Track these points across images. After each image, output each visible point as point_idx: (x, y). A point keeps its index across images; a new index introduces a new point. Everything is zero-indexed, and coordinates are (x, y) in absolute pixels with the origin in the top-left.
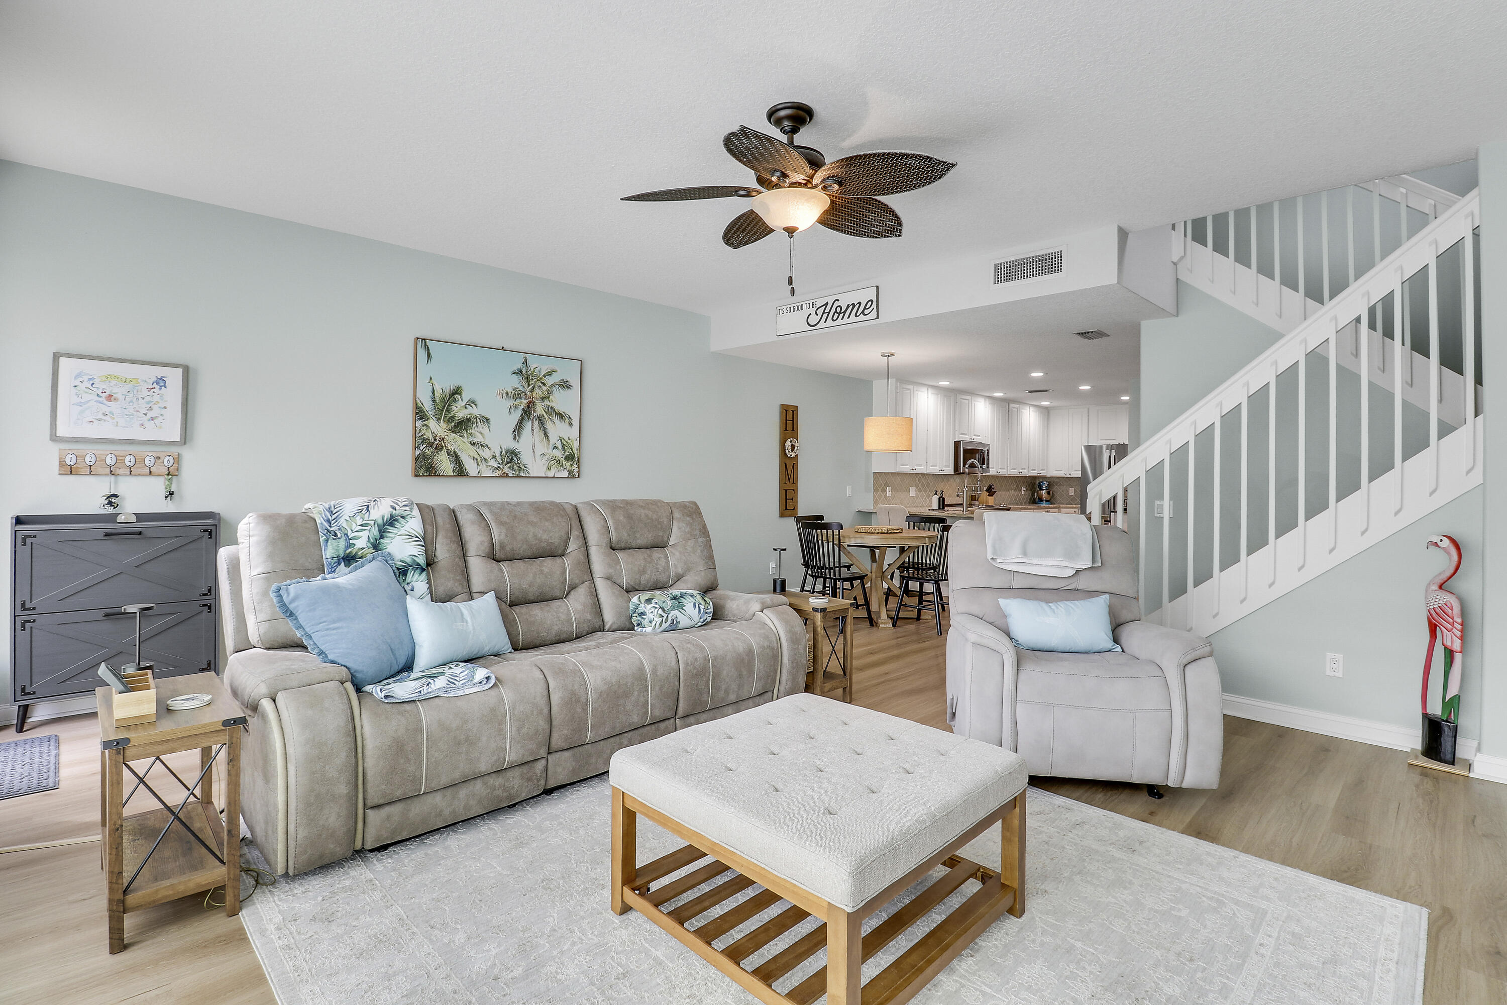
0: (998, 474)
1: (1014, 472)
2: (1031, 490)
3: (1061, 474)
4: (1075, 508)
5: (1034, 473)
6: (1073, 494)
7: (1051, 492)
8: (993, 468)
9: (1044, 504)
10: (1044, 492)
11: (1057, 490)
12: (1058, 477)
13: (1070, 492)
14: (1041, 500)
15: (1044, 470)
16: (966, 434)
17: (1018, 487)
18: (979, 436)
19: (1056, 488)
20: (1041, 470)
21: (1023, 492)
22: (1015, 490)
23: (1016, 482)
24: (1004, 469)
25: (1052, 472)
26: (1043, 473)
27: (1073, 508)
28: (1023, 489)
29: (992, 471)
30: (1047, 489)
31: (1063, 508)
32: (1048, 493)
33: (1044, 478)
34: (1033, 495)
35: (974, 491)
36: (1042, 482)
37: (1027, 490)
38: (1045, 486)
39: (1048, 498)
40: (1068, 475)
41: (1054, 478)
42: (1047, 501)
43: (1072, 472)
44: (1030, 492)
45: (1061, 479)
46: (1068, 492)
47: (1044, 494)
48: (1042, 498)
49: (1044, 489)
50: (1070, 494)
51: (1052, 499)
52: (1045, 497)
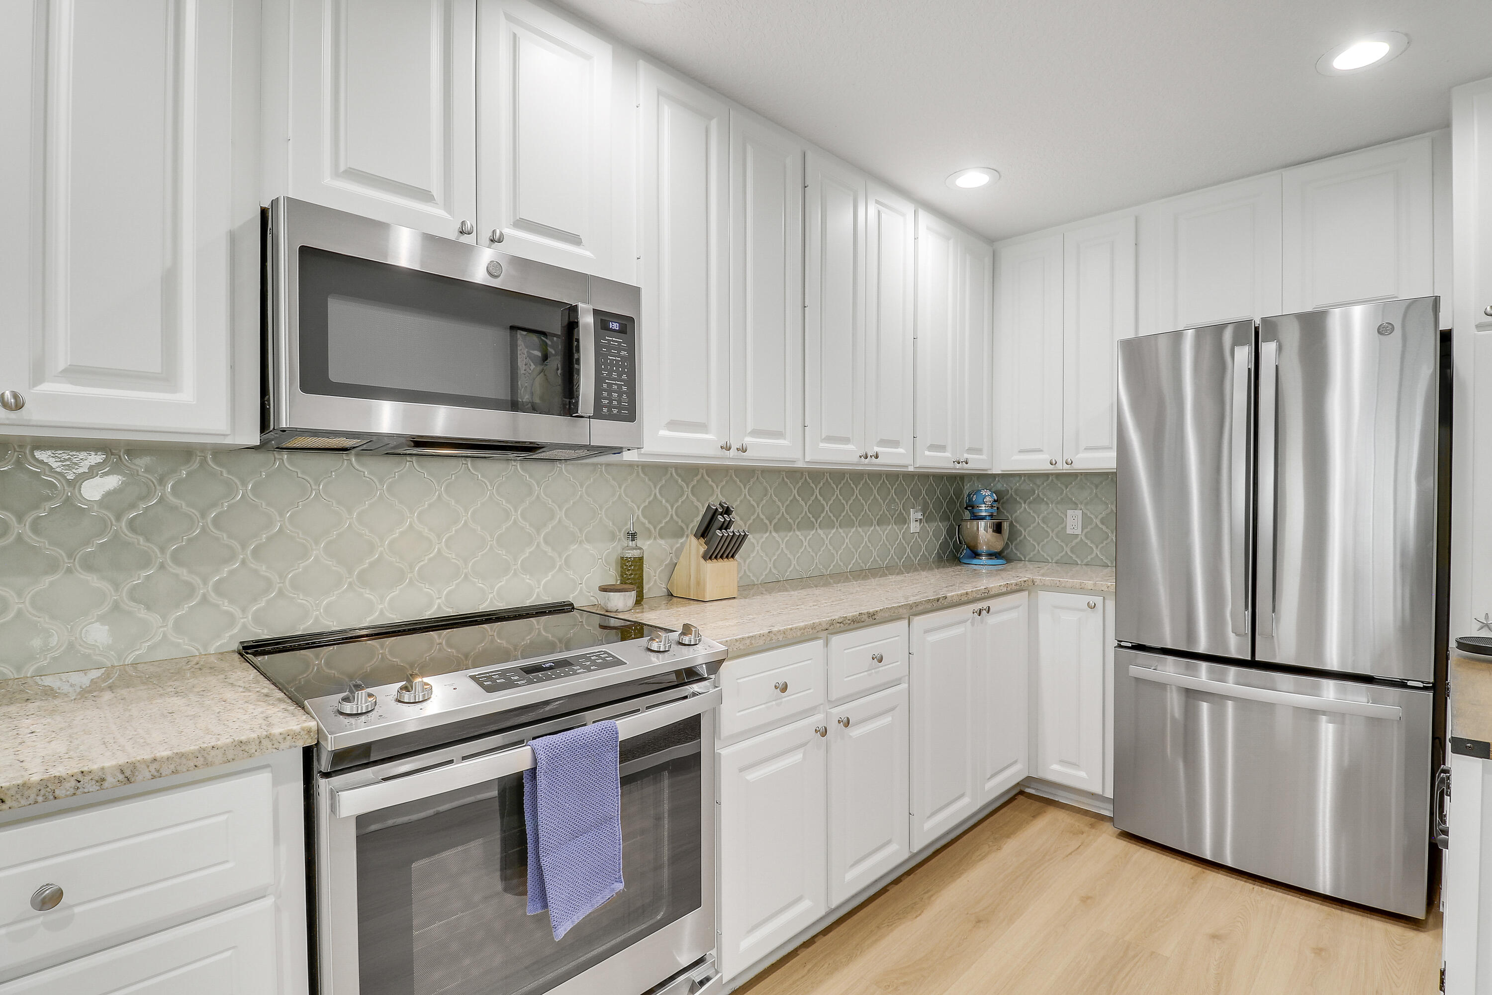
1: (837, 454)
2: (942, 519)
3: (1038, 463)
4: (1092, 590)
6: (1078, 531)
7: (1006, 526)
9: (983, 565)
10: (982, 524)
11: (1027, 517)
12: (1030, 474)
13: (1070, 522)
14: (974, 553)
15: (979, 451)
17: (895, 507)
19: (1022, 511)
20: (970, 450)
21: (914, 527)
22: (889, 520)
23: (885, 492)
25: (1008, 457)
26: (977, 463)
27: (1081, 590)
28: (915, 515)
30: (991, 516)
31: (1046, 588)
32: (998, 529)
33: (985, 478)
34: (947, 534)
36: (975, 491)
37: (927, 518)
38: (983, 507)
39: (998, 546)
40: (1062, 467)
41: (1017, 478)
42: (992, 555)
43: (1077, 454)
44: (945, 523)
45: (1038, 482)
46: (1063, 525)
47: (983, 532)
48: (976, 546)
49: (984, 514)
50: (1069, 531)
51: (1016, 549)
52: (987, 544)
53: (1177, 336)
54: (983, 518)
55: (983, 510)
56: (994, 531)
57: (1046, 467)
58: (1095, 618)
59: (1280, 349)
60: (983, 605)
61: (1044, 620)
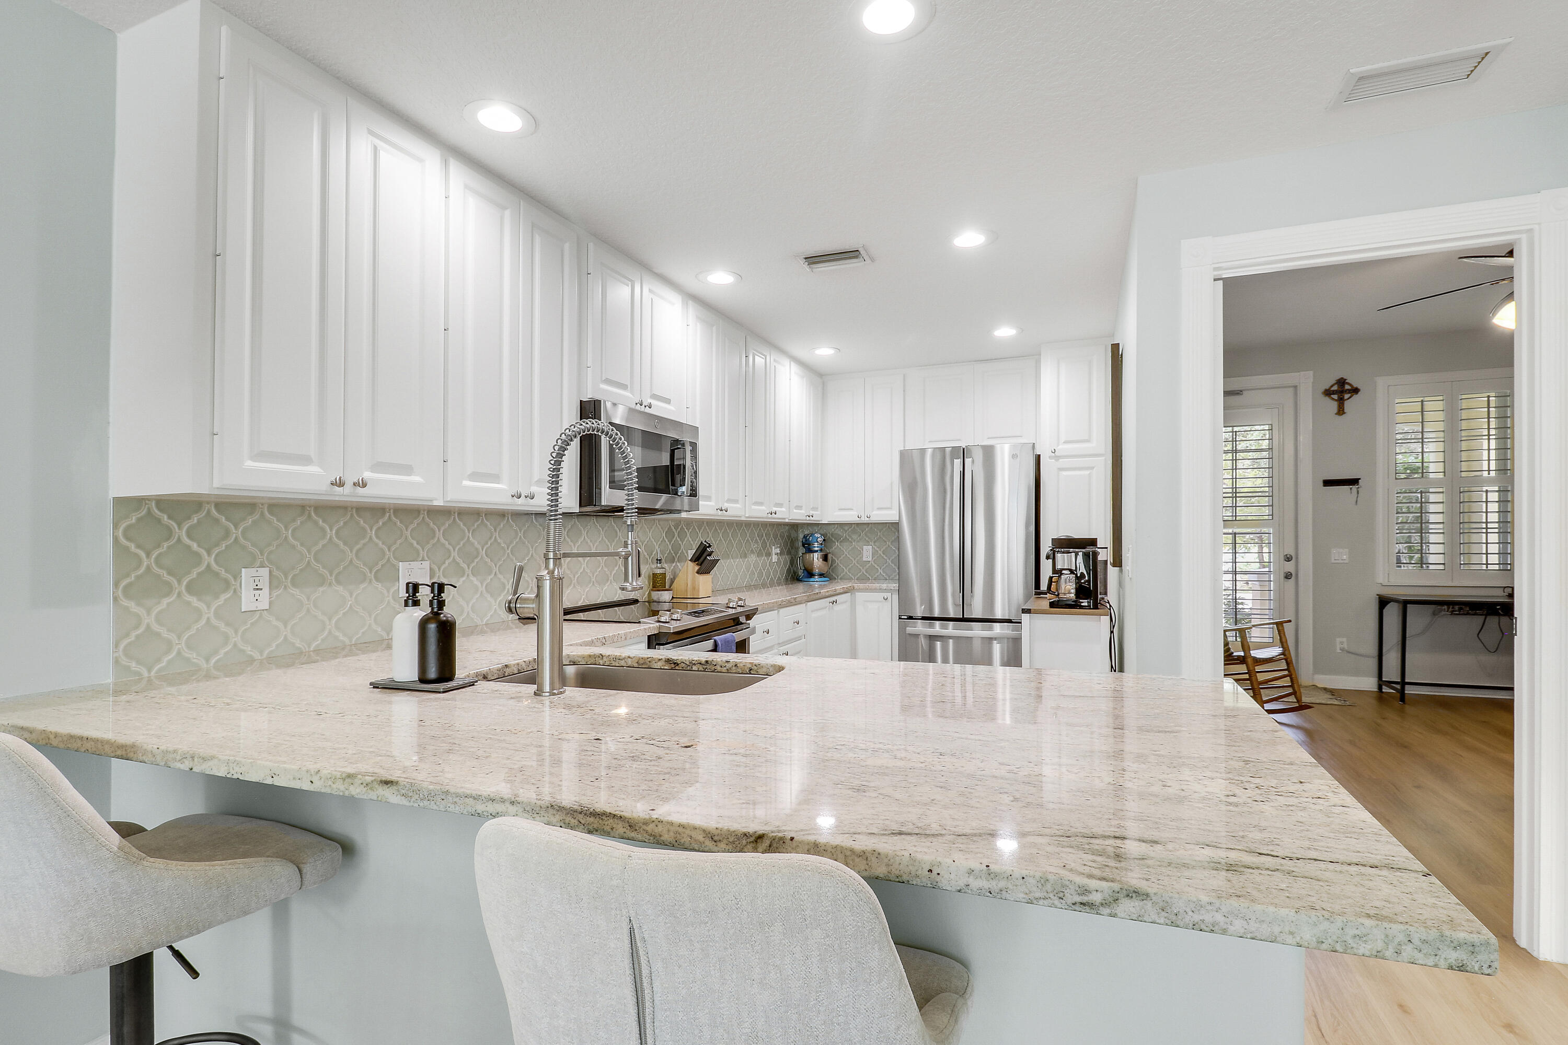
0: (721, 516)
1: (758, 512)
2: (789, 553)
3: (849, 517)
4: (886, 590)
5: (797, 515)
6: (871, 558)
7: (830, 556)
8: (708, 498)
9: (816, 582)
10: (816, 555)
11: (842, 551)
12: (841, 525)
13: (865, 553)
14: (810, 574)
15: (816, 509)
16: (623, 386)
17: (764, 545)
18: (668, 401)
19: (838, 547)
20: (812, 509)
21: (775, 558)
22: (759, 555)
23: (760, 536)
24: (736, 501)
25: (830, 514)
26: (816, 516)
27: (881, 590)
28: (775, 550)
29: (707, 508)
30: (821, 550)
31: (860, 590)
32: (825, 558)
33: (816, 525)
34: (792, 562)
35: (659, 561)
36: (812, 535)
37: (781, 553)
38: (816, 544)
39: (825, 570)
40: (864, 519)
41: (833, 526)
42: (821, 575)
43: (872, 511)
44: (789, 556)
45: (846, 528)
46: (861, 556)
47: (816, 560)
48: (812, 570)
49: (816, 549)
50: (865, 559)
51: (833, 572)
52: (818, 568)
53: (923, 451)
54: (816, 551)
55: (816, 546)
56: (823, 560)
57: (854, 519)
58: (887, 605)
59: (973, 462)
60: (834, 599)
61: (860, 609)
